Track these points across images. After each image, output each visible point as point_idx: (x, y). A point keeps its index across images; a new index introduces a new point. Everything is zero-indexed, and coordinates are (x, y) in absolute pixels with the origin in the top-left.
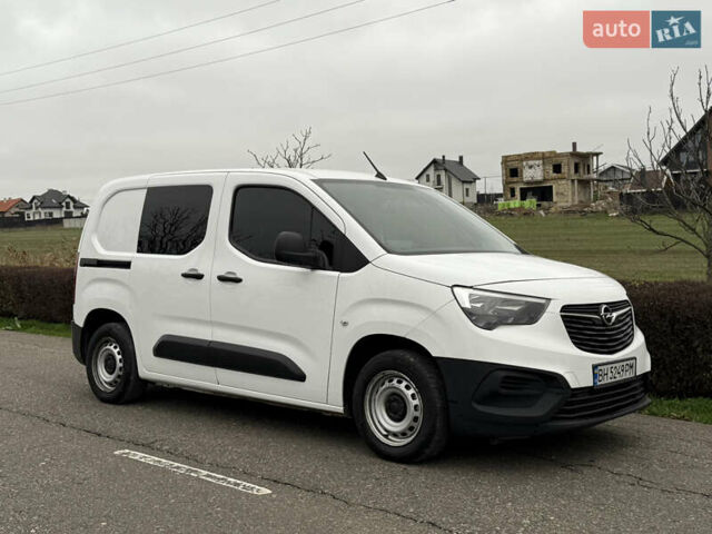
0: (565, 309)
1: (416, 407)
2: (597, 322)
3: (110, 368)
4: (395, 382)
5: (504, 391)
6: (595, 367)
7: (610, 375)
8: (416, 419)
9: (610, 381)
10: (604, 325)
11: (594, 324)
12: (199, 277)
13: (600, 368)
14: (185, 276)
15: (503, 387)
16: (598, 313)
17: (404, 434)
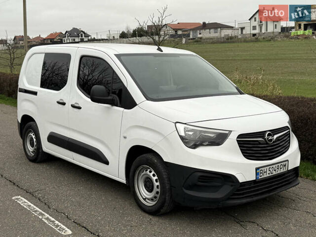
0: (240, 136)
1: (158, 186)
2: (261, 143)
3: (32, 145)
4: (148, 172)
5: (200, 183)
6: (257, 169)
7: (268, 172)
8: (157, 193)
9: (268, 175)
10: (267, 143)
11: (260, 144)
12: (64, 104)
13: (260, 169)
14: (58, 103)
15: (199, 181)
16: (263, 137)
17: (152, 200)
